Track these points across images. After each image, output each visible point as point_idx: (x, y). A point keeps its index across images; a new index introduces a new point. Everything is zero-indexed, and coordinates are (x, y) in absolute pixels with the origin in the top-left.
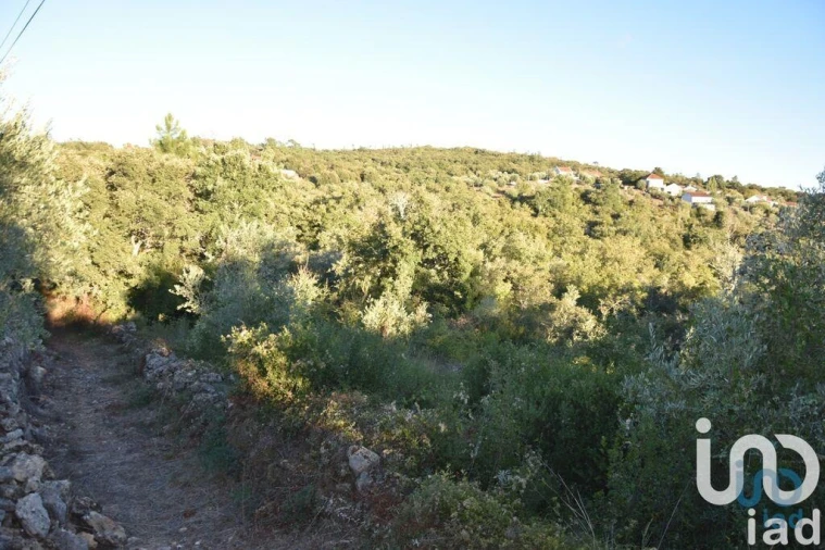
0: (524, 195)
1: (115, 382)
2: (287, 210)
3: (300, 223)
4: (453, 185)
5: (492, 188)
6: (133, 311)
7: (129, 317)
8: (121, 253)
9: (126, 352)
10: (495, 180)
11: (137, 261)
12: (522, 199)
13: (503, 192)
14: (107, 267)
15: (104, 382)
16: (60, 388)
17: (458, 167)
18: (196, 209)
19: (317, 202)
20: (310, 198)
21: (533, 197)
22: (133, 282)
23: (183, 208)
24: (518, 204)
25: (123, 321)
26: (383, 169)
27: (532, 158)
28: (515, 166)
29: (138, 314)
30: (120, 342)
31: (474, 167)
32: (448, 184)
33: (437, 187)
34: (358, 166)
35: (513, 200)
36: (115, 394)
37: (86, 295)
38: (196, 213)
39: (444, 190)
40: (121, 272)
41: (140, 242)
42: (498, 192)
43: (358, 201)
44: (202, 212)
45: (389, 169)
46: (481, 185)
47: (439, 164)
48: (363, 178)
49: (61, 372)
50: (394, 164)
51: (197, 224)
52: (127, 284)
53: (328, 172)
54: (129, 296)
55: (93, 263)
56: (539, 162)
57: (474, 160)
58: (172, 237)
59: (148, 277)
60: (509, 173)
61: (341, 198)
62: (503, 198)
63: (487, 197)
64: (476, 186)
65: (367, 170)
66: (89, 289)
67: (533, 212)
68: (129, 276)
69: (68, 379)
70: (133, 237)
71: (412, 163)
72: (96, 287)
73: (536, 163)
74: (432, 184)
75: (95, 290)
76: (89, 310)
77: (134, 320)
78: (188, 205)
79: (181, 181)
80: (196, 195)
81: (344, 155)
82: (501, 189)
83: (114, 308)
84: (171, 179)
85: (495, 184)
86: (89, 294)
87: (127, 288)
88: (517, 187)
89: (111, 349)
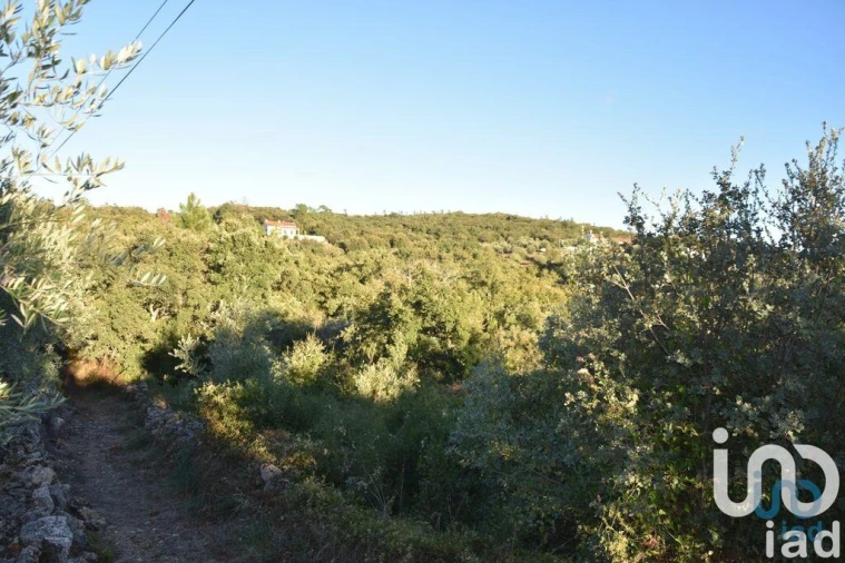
0: (553, 262)
1: (121, 431)
2: (311, 278)
3: (322, 290)
4: (481, 253)
5: (521, 254)
6: (146, 373)
7: (142, 378)
8: (138, 320)
9: (137, 409)
10: (525, 246)
11: (152, 327)
12: (550, 266)
13: (532, 259)
14: (125, 333)
15: (112, 431)
16: (75, 434)
17: (490, 233)
18: (209, 280)
19: (340, 269)
20: (334, 265)
21: (561, 264)
22: (149, 346)
23: (198, 280)
24: (545, 271)
25: (136, 382)
26: (414, 235)
27: (564, 224)
28: (545, 232)
29: (150, 376)
30: (133, 400)
31: (505, 233)
32: (476, 250)
33: (465, 254)
34: (389, 231)
35: (542, 267)
36: (120, 440)
37: (105, 358)
38: (209, 284)
39: (471, 258)
40: (138, 338)
41: (158, 310)
42: (528, 259)
43: (379, 269)
44: (214, 283)
45: (419, 235)
46: (511, 252)
47: (470, 231)
48: (392, 245)
49: (78, 423)
50: (424, 230)
51: (209, 294)
52: (143, 348)
53: (358, 238)
54: (144, 359)
55: (113, 329)
56: (571, 228)
57: (505, 227)
58: (186, 306)
59: (162, 342)
60: (541, 239)
61: (363, 265)
62: (531, 266)
63: (515, 264)
64: (506, 252)
65: (396, 236)
66: (108, 352)
67: (561, 279)
68: (145, 341)
69: (82, 429)
70: (152, 305)
71: (443, 229)
72: (115, 350)
73: (568, 229)
74: (460, 251)
75: (114, 354)
76: (108, 372)
77: (147, 381)
78: (202, 277)
79: (196, 255)
80: (210, 267)
81: (375, 220)
82: (530, 256)
83: (128, 370)
84: (187, 253)
85: (524, 250)
86: (109, 356)
87: (143, 352)
88: (546, 253)
89: (123, 406)
